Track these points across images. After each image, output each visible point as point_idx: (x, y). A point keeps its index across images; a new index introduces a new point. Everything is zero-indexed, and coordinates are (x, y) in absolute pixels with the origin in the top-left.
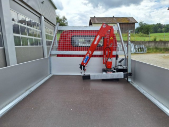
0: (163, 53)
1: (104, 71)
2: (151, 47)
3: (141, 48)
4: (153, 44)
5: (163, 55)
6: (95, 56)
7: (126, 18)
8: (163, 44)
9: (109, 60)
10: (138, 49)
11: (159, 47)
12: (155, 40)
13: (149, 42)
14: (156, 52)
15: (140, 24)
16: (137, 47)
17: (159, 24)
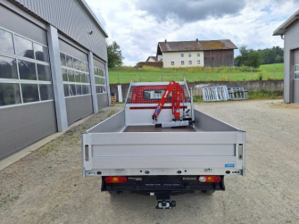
0: (273, 99)
1: (174, 120)
2: (255, 90)
3: (238, 92)
4: (258, 85)
5: (270, 101)
6: (166, 108)
7: (218, 42)
8: (273, 85)
9: (177, 111)
10: (235, 93)
11: (268, 90)
12: (261, 79)
13: (252, 82)
14: (262, 98)
15: (241, 51)
16: (232, 90)
17: (278, 47)
